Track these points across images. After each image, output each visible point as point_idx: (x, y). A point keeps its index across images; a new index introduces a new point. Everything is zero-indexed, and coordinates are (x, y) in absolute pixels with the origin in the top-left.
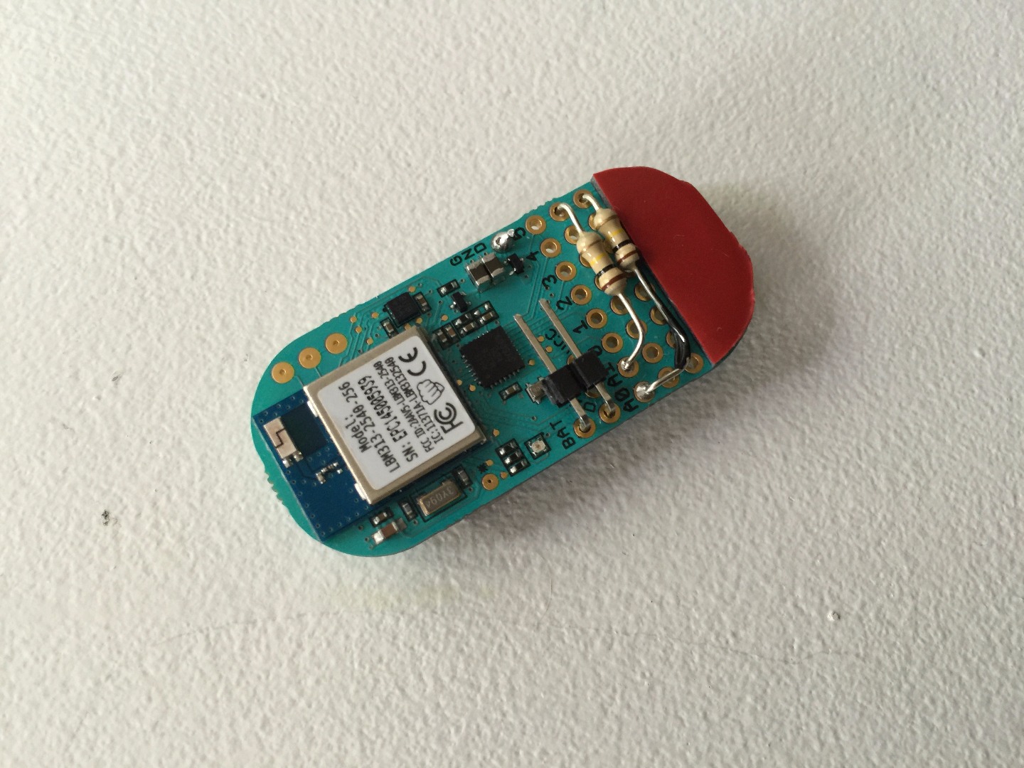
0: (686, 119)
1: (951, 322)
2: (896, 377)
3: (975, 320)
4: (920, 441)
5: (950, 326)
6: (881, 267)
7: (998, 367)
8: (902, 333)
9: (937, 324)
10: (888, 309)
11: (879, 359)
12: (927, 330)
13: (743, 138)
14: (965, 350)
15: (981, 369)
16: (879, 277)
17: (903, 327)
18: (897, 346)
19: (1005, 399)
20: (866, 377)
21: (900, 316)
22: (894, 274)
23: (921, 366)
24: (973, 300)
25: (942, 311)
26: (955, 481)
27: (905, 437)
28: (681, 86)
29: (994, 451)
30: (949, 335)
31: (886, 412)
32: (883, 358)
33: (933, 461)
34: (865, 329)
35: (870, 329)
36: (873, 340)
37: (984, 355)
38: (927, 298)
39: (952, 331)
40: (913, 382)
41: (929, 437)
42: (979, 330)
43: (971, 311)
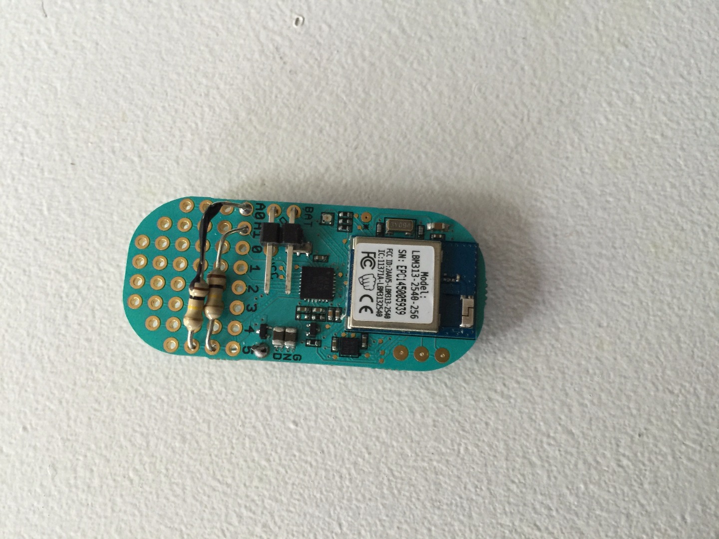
0: (46, 318)
1: (268, 408)
2: (238, 465)
3: (286, 401)
4: (265, 508)
5: (269, 412)
6: (211, 384)
7: (309, 430)
8: (236, 430)
9: (259, 413)
10: (223, 414)
11: (224, 456)
12: (253, 420)
13: (90, 318)
14: (283, 426)
15: (297, 437)
16: (211, 392)
17: (236, 424)
18: (234, 441)
19: (319, 453)
20: (217, 473)
21: (231, 417)
22: (222, 386)
23: (254, 450)
24: (282, 385)
25: (261, 402)
26: (295, 529)
27: (253, 508)
28: (37, 294)
29: (318, 496)
30: (269, 418)
31: (236, 494)
32: (226, 454)
33: (277, 519)
34: (209, 436)
35: (212, 435)
36: (216, 443)
37: (297, 425)
38: (248, 395)
39: (271, 415)
40: (251, 464)
41: (270, 501)
42: (291, 407)
43: (282, 395)
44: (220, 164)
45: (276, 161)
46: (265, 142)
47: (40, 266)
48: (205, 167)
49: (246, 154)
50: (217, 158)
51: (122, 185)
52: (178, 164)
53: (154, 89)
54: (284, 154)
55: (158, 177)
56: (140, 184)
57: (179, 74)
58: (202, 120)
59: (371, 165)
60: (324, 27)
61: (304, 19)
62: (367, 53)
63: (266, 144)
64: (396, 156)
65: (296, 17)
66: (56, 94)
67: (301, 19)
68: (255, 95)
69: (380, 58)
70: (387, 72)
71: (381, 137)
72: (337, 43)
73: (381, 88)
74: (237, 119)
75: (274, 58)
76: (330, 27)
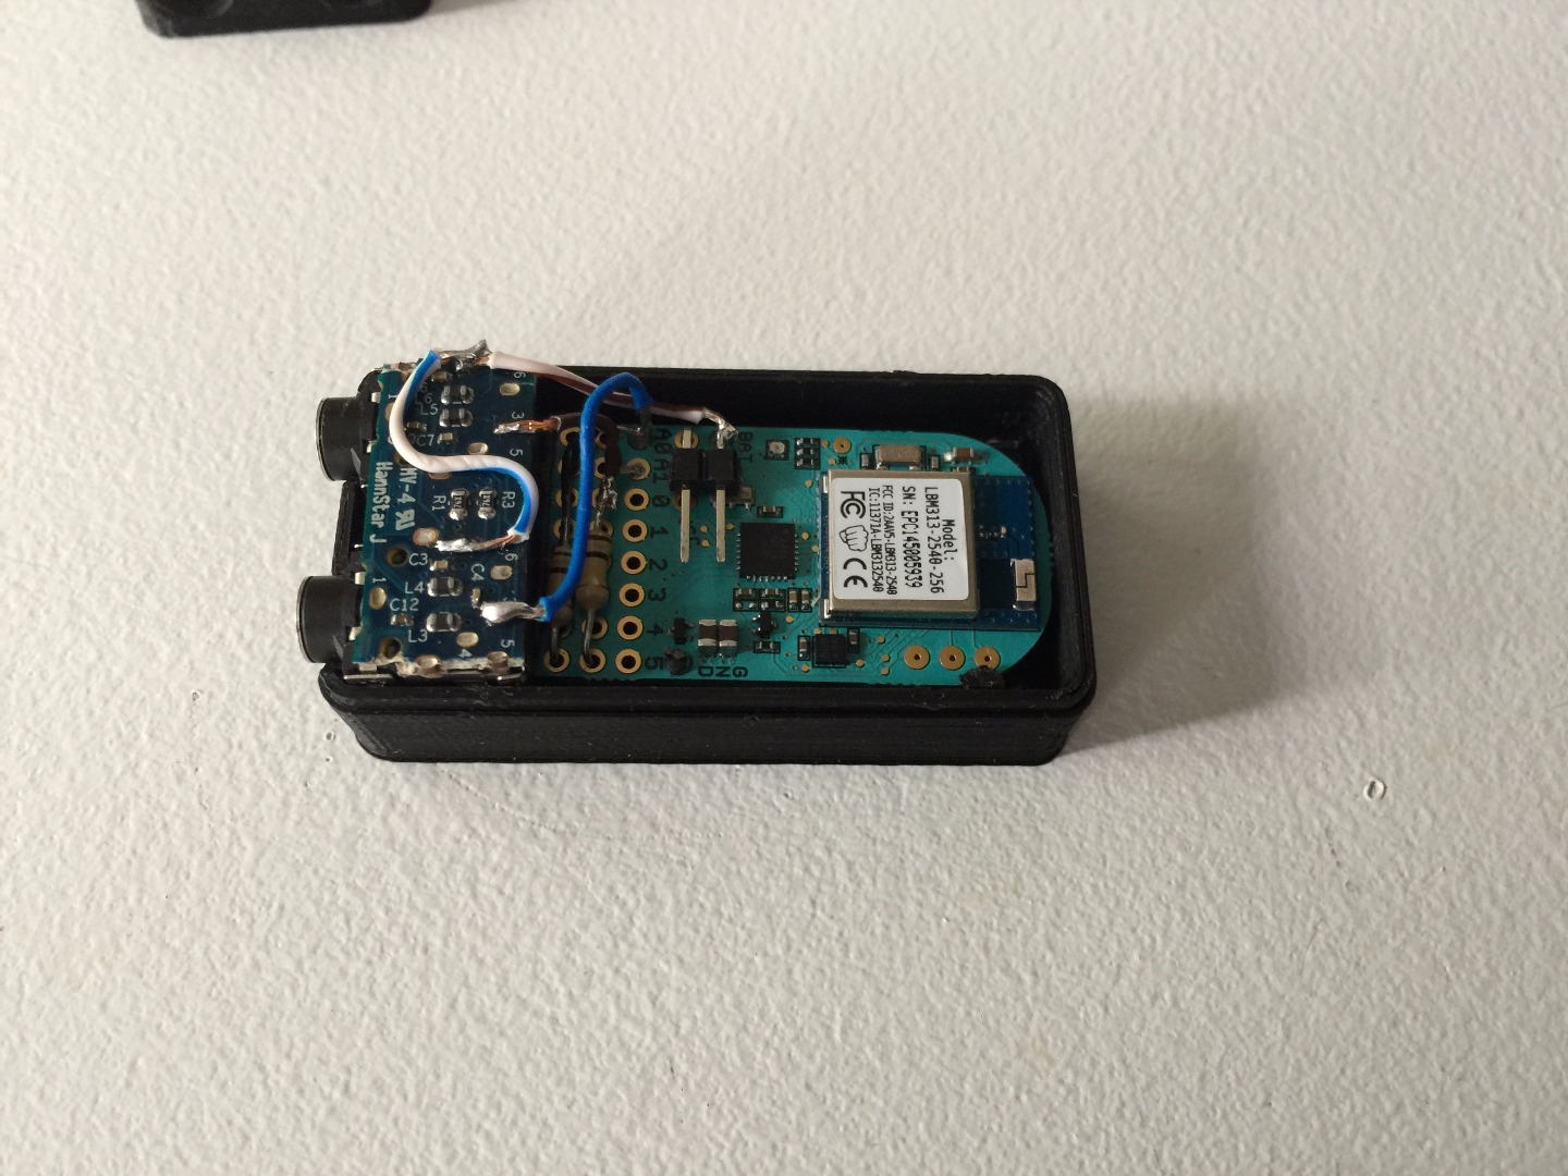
44: (1187, 1035)
45: (1298, 1061)
46: (1282, 1015)
47: (806, 1147)
48: (1157, 1032)
49: (1241, 1031)
50: (1183, 1020)
51: (992, 1023)
52: (1106, 1009)
53: (1081, 845)
54: (1317, 1051)
55: (1064, 1026)
56: (1026, 1030)
57: (1133, 829)
58: (1165, 935)
59: (1485, 1123)
60: (1423, 812)
61: (1385, 788)
62: (1501, 888)
63: (1284, 1020)
64: (1537, 1118)
65: (1371, 779)
66: (897, 802)
67: (1380, 787)
68: (1274, 914)
69: (1525, 906)
70: (1535, 937)
71: (1511, 1070)
72: (1446, 853)
73: (1522, 968)
74: (1234, 952)
75: (1319, 850)
76: (1434, 816)
